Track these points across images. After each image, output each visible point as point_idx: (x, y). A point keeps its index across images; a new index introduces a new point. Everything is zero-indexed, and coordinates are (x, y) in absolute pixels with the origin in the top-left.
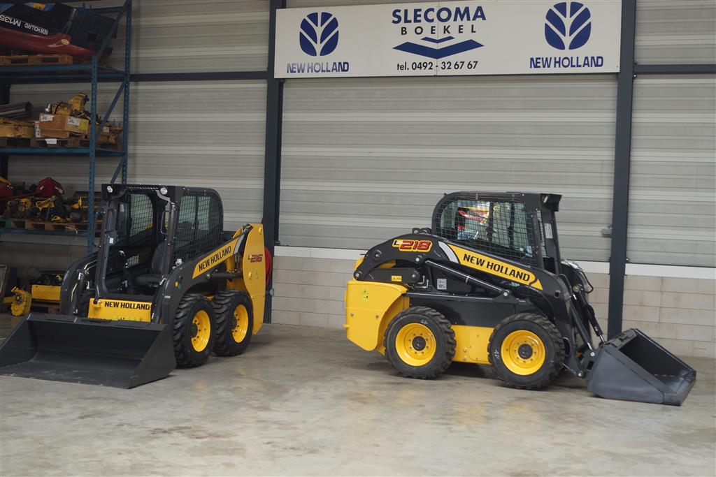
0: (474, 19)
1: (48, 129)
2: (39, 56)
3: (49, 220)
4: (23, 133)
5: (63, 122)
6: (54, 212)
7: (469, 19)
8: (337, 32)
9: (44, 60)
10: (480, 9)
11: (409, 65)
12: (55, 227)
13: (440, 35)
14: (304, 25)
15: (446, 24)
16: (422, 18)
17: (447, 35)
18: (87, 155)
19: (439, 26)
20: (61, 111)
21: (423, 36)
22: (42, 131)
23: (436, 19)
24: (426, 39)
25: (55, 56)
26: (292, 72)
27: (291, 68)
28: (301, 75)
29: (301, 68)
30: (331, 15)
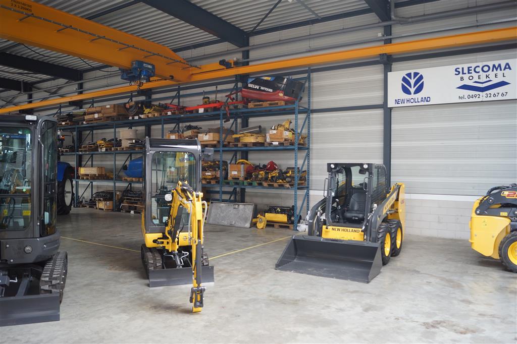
0: (504, 70)
1: (273, 138)
2: (269, 102)
3: (276, 182)
4: (260, 140)
5: (281, 133)
6: (278, 178)
7: (501, 70)
8: (423, 82)
9: (270, 104)
10: (507, 64)
11: (466, 97)
12: (279, 185)
13: (483, 79)
14: (404, 79)
15: (487, 73)
16: (473, 71)
17: (488, 79)
18: (293, 150)
19: (483, 75)
20: (280, 128)
21: (474, 80)
22: (270, 138)
23: (481, 71)
24: (476, 82)
25: (276, 102)
26: (398, 103)
27: (397, 102)
28: (403, 105)
29: (403, 101)
30: (419, 73)
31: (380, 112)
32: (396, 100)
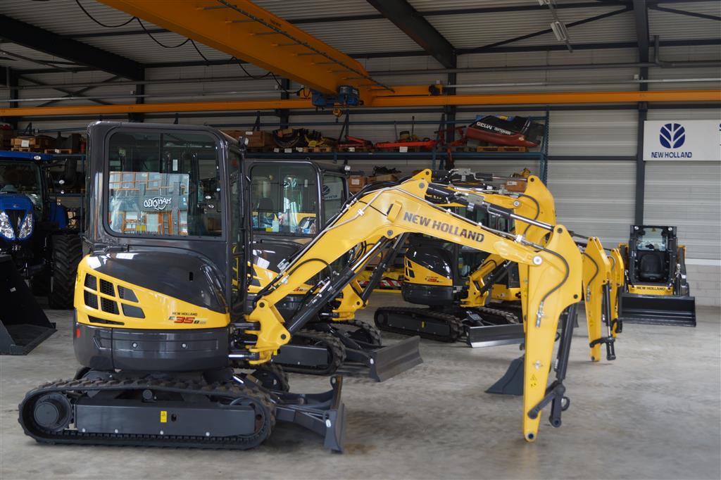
2: (505, 147)
5: (524, 186)
8: (684, 136)
9: (507, 150)
14: (663, 130)
25: (516, 147)
26: (655, 157)
27: (654, 155)
28: (660, 159)
29: (661, 155)
30: (680, 125)
31: (631, 165)
32: (653, 153)
